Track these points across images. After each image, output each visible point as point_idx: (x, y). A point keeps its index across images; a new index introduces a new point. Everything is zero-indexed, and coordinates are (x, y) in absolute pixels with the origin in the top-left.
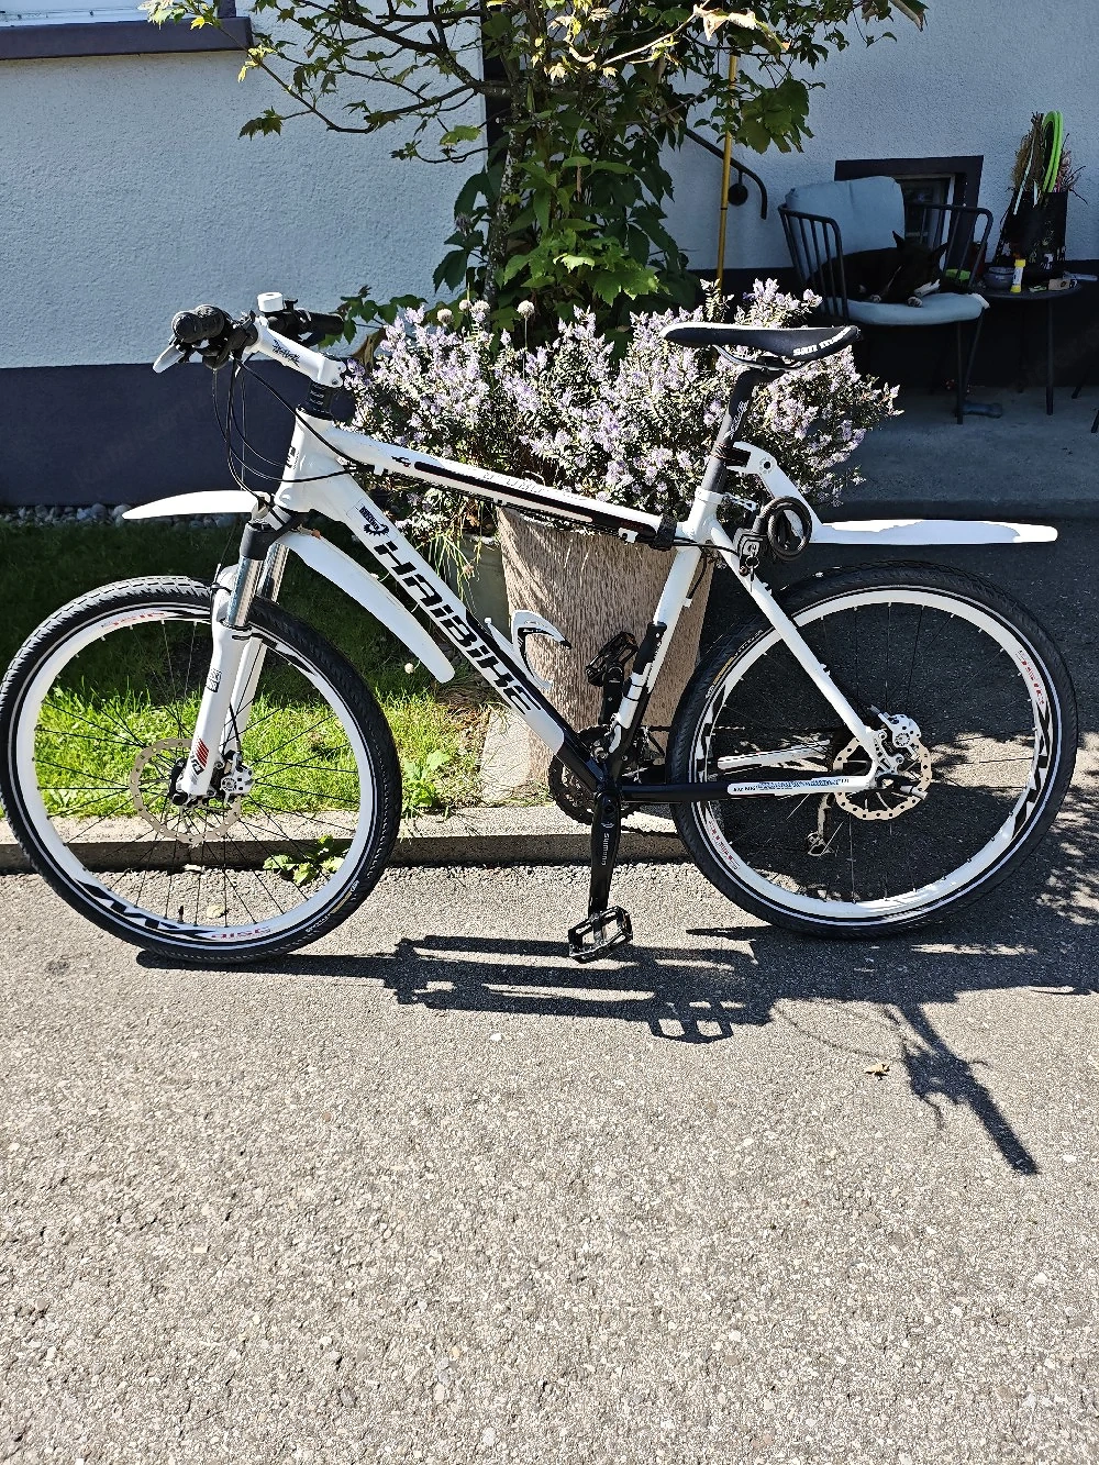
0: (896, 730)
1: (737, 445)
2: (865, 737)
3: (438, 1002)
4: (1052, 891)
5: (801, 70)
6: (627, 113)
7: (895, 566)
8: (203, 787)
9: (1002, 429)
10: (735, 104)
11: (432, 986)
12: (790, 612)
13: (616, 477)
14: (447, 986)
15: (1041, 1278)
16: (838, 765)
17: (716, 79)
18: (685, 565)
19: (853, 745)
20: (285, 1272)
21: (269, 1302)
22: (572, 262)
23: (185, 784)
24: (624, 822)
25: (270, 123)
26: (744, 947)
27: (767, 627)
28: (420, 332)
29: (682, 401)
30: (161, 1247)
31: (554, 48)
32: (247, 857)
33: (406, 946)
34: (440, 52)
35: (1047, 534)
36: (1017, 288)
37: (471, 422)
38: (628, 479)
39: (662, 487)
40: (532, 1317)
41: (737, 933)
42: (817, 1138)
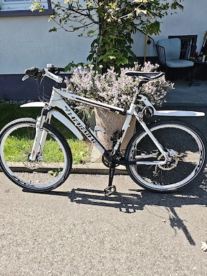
0: (171, 153)
1: (139, 95)
2: (164, 154)
3: (78, 202)
4: (202, 184)
5: (158, 19)
6: (124, 28)
7: (171, 120)
8: (34, 159)
9: (199, 88)
10: (145, 26)
11: (78, 199)
12: (149, 128)
13: (116, 101)
14: (80, 199)
15: (194, 268)
16: (159, 159)
17: (142, 21)
18: (129, 119)
19: (162, 155)
20: (43, 256)
21: (40, 262)
22: (111, 58)
23: (31, 158)
24: (116, 168)
25: (55, 30)
26: (139, 193)
27: (145, 131)
28: (80, 71)
29: (129, 86)
30: (20, 250)
31: (109, 16)
32: (45, 171)
33: (73, 190)
34: (89, 16)
35: (202, 114)
36: (203, 61)
37: (88, 89)
38: (118, 101)
39: (124, 103)
40: (91, 269)
41: (138, 191)
42: (151, 235)
